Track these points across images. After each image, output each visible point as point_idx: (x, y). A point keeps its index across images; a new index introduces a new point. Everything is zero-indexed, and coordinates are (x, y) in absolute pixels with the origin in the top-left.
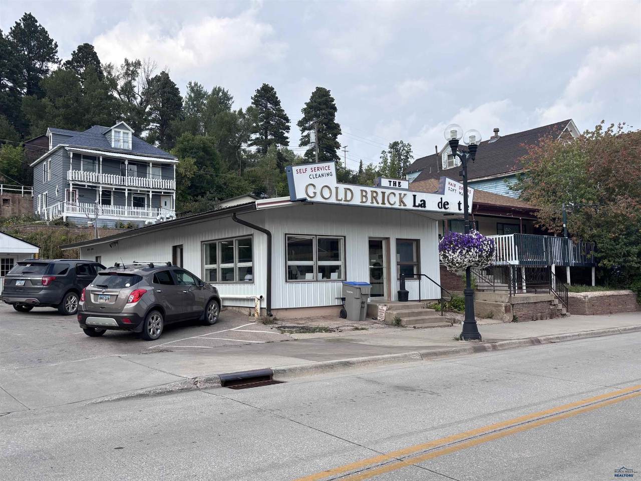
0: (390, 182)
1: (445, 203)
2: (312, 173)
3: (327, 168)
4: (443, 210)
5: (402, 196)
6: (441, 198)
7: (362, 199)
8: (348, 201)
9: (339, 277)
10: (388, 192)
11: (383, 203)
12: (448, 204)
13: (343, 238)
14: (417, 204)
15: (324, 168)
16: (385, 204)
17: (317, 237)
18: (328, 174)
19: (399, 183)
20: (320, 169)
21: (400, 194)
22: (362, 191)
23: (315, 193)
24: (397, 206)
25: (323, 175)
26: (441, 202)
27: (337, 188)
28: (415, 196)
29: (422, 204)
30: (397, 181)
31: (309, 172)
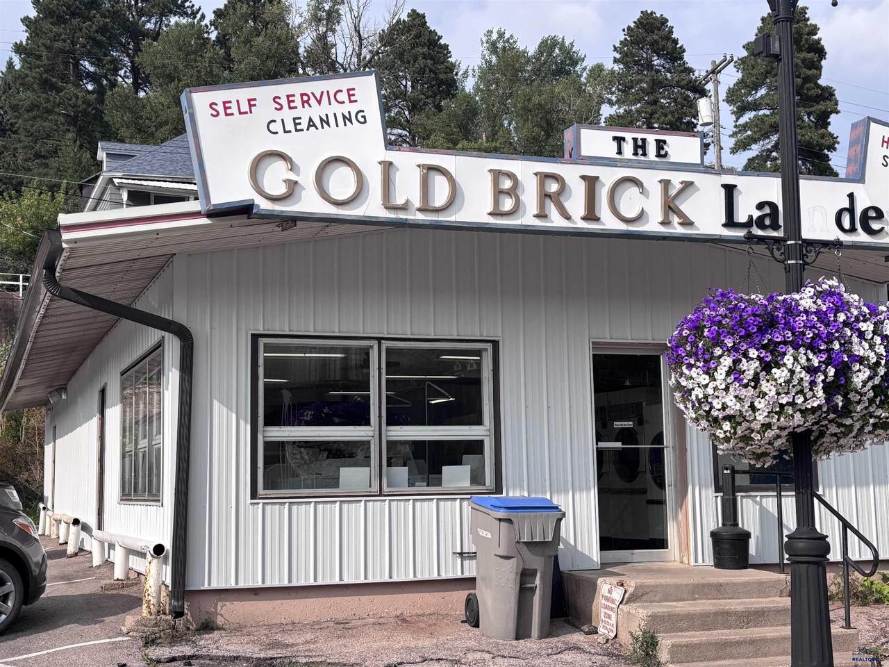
0: (619, 140)
1: (866, 211)
2: (278, 116)
3: (343, 96)
4: (862, 237)
5: (673, 192)
6: (851, 196)
7: (496, 202)
8: (437, 210)
9: (477, 478)
10: (608, 176)
11: (591, 216)
12: (880, 215)
13: (489, 346)
14: (741, 217)
15: (334, 97)
16: (597, 219)
17: (385, 344)
18: (347, 119)
19: (660, 144)
20: (312, 101)
21: (666, 184)
22: (497, 175)
23: (293, 185)
24: (653, 225)
25: (325, 121)
26: (851, 210)
27: (388, 167)
28: (730, 190)
29: (761, 218)
30: (651, 139)
31: (265, 110)
